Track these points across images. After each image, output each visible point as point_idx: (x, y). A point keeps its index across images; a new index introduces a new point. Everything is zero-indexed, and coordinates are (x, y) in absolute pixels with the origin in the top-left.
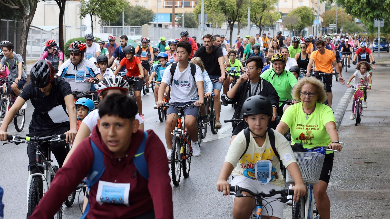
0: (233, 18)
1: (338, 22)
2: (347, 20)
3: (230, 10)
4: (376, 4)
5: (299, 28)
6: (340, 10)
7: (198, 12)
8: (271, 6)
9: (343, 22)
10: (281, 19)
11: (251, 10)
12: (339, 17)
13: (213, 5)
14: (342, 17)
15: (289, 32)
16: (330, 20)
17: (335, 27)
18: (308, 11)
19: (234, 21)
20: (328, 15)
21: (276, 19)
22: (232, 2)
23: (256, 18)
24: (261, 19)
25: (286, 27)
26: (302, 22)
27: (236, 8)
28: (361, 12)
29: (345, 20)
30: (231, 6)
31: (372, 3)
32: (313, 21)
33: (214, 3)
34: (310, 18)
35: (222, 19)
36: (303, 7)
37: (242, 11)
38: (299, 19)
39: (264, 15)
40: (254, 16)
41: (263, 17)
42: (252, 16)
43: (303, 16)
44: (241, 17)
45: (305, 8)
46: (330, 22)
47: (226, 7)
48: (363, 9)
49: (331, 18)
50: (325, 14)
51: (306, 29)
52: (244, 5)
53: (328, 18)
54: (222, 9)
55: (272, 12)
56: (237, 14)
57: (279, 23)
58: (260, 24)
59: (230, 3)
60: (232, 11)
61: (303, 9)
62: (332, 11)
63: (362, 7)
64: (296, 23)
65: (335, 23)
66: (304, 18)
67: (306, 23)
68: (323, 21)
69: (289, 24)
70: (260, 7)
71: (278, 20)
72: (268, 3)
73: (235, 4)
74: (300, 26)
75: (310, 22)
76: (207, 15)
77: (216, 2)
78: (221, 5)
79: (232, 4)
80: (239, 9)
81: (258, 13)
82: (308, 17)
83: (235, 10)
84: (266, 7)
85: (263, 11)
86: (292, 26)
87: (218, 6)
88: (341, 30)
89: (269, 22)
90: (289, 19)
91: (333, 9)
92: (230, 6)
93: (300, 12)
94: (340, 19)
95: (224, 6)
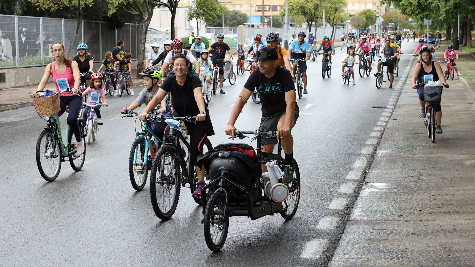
0: (311, 19)
1: (396, 21)
2: (402, 19)
3: (308, 13)
4: (425, 6)
5: (364, 26)
6: (397, 11)
7: (283, 15)
8: (342, 9)
9: (399, 21)
10: (350, 19)
11: (325, 12)
12: (396, 17)
13: (295, 9)
14: (399, 17)
15: (356, 29)
16: (389, 20)
17: (393, 25)
18: (371, 13)
19: (312, 21)
20: (387, 15)
21: (345, 19)
22: (310, 7)
23: (329, 19)
24: (334, 19)
25: (354, 25)
26: (366, 21)
27: (313, 11)
28: (413, 13)
29: (401, 20)
30: (310, 9)
31: (422, 6)
32: (375, 20)
33: (296, 7)
34: (373, 18)
35: (302, 20)
36: (367, 10)
37: (319, 14)
38: (365, 19)
39: (336, 16)
40: (328, 17)
41: (335, 18)
42: (327, 17)
43: (367, 17)
44: (317, 18)
45: (369, 11)
46: (389, 22)
47: (305, 10)
48: (415, 10)
49: (390, 18)
50: (385, 15)
51: (370, 27)
52: (320, 8)
53: (387, 18)
54: (302, 12)
55: (342, 14)
56: (315, 15)
57: (348, 22)
58: (333, 23)
59: (308, 7)
60: (310, 13)
61: (367, 11)
62: (391, 13)
63: (414, 9)
64: (362, 23)
65: (393, 22)
66: (368, 18)
67: (370, 22)
68: (383, 21)
69: (356, 24)
70: (332, 10)
71: (347, 20)
72: (339, 7)
73: (313, 8)
74: (365, 25)
75: (373, 21)
76: (290, 17)
77: (298, 6)
78: (301, 9)
79: (310, 8)
80: (316, 12)
81: (331, 15)
82: (371, 18)
83: (313, 13)
84: (338, 10)
85: (335, 13)
86: (358, 25)
87: (299, 10)
88: (398, 28)
89: (341, 22)
90: (356, 19)
91: (391, 11)
92: (308, 9)
93: (365, 13)
94: (397, 19)
95: (304, 10)
